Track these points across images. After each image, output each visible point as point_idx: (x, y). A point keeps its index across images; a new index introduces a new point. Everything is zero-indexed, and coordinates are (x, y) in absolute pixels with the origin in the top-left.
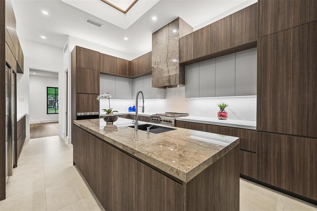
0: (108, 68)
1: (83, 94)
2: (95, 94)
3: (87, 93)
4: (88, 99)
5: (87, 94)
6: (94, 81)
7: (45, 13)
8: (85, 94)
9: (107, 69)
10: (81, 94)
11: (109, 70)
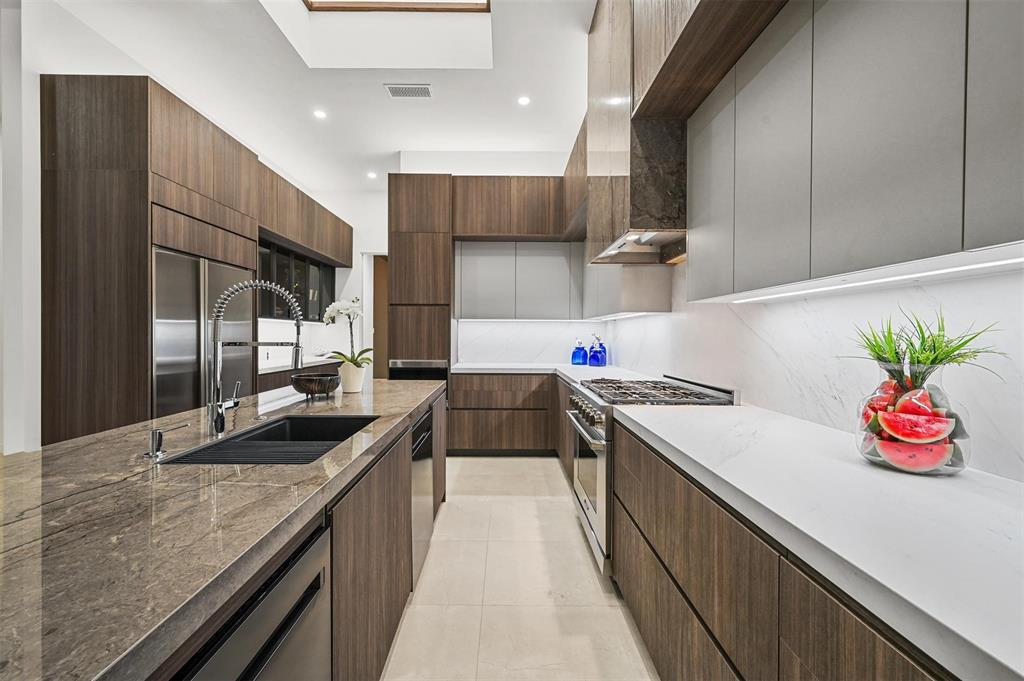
0: (479, 219)
1: (404, 308)
2: (438, 305)
3: (415, 302)
4: (419, 321)
5: (415, 307)
6: (435, 266)
7: (320, 114)
8: (409, 307)
9: (476, 224)
10: (400, 308)
11: (482, 227)
